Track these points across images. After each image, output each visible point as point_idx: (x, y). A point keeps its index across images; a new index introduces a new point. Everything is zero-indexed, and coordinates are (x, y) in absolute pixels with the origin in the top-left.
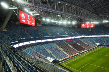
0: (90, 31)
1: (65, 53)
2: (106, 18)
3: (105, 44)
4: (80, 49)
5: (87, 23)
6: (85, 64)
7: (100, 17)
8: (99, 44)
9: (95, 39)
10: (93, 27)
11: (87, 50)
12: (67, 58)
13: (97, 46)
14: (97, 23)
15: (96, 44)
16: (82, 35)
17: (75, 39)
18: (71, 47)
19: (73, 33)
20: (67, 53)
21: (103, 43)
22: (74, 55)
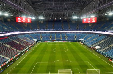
0: (26, 26)
1: (3, 56)
2: (42, 14)
3: (42, 40)
4: (20, 47)
5: (23, 17)
6: (34, 63)
7: (37, 12)
8: (37, 40)
9: (32, 35)
10: (29, 22)
11: (28, 48)
12: (7, 63)
13: (35, 43)
14: (34, 18)
15: (34, 40)
16: (18, 31)
17: (9, 36)
18: (8, 46)
19: (6, 28)
20: (6, 56)
21: (40, 39)
22: (15, 57)
